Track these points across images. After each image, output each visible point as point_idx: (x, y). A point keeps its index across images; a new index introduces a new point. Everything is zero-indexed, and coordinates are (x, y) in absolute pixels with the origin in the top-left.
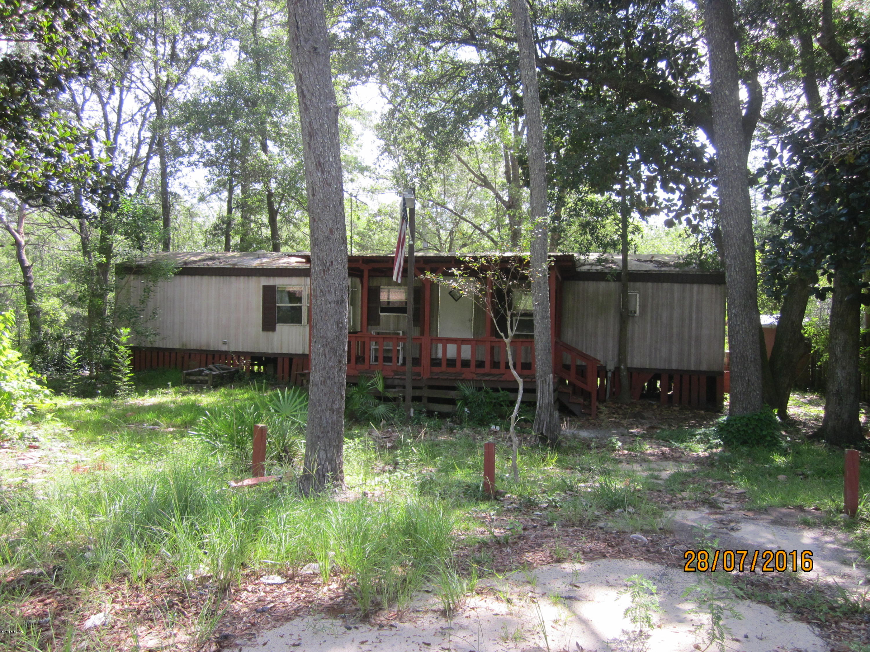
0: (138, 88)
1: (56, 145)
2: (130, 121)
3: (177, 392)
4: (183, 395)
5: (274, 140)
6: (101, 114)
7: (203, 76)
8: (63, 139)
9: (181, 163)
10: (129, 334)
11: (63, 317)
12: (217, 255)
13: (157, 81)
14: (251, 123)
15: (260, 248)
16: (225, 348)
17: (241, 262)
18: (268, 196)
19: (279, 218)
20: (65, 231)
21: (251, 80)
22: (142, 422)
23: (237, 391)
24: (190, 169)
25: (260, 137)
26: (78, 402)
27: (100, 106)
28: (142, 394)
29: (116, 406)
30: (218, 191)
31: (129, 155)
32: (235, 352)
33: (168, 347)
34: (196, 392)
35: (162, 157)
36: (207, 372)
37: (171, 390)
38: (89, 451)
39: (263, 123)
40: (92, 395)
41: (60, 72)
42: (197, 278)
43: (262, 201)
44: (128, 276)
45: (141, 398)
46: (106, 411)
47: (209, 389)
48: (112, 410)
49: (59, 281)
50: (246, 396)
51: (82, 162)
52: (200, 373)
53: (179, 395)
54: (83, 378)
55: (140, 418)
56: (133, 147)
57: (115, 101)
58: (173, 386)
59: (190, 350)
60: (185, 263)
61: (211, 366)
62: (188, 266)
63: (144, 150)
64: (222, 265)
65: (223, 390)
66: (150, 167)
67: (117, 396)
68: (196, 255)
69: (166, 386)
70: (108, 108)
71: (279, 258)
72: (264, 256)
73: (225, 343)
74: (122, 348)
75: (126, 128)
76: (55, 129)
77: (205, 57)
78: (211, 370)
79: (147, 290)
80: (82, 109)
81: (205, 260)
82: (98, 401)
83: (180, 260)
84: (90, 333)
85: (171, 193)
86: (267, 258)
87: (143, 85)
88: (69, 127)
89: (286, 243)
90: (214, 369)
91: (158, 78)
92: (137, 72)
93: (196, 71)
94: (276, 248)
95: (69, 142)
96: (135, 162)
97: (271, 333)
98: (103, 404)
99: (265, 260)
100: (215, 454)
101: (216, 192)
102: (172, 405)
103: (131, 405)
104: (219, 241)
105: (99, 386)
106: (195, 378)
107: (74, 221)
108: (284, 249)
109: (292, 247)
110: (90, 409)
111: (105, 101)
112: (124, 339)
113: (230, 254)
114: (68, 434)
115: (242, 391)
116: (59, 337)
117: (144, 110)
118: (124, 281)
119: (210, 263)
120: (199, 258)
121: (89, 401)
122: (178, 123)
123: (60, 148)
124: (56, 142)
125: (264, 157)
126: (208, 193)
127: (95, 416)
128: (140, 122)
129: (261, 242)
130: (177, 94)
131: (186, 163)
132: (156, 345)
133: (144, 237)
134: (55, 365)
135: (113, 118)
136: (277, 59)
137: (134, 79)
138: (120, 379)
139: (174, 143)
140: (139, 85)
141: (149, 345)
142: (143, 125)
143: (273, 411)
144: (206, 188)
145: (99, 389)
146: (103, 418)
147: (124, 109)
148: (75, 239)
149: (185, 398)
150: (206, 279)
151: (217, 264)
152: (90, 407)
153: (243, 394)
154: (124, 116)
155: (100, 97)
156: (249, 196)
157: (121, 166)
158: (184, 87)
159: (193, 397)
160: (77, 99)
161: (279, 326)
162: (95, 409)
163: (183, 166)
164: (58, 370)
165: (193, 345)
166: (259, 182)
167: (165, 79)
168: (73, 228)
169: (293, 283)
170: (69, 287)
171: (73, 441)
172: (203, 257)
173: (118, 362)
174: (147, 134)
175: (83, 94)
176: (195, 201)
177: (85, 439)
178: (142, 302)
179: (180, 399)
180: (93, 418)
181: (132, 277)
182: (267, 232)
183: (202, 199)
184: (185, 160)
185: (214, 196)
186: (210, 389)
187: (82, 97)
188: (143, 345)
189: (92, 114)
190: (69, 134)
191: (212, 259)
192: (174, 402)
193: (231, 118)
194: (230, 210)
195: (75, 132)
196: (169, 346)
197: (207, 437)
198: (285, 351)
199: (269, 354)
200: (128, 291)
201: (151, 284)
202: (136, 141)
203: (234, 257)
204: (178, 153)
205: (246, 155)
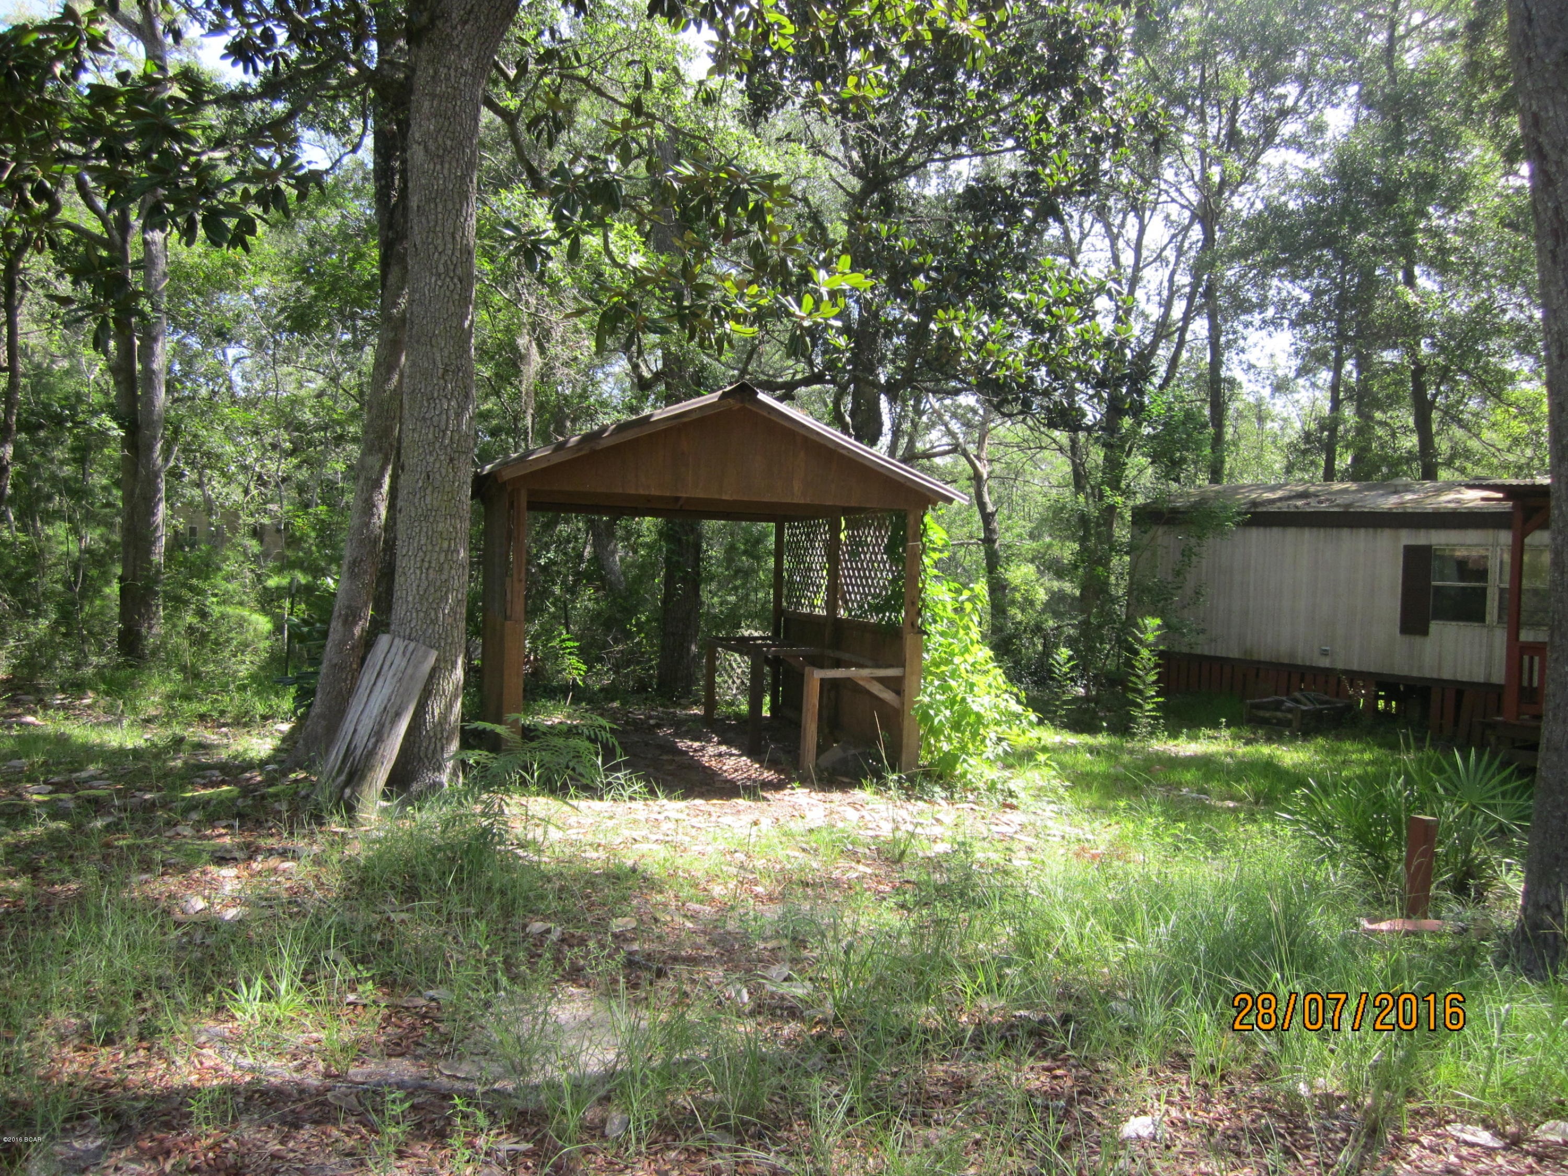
0: (1173, 201)
1: (1049, 312)
2: (1155, 260)
3: (1235, 737)
4: (1246, 744)
5: (1431, 263)
6: (1109, 254)
7: (1285, 163)
8: (1059, 301)
9: (1247, 325)
10: (1159, 628)
11: (1041, 596)
12: (1312, 489)
13: (1203, 184)
14: (1385, 234)
15: (1397, 475)
16: (1325, 663)
17: (1361, 500)
18: (1414, 372)
19: (1435, 415)
20: (1047, 453)
21: (1385, 154)
22: (1178, 785)
23: (1347, 745)
24: (1264, 333)
25: (1402, 260)
26: (1071, 738)
27: (1107, 241)
28: (1174, 735)
29: (1131, 752)
30: (1310, 371)
31: (1153, 318)
32: (1346, 672)
33: (1218, 654)
34: (1269, 740)
35: (1212, 318)
36: (1289, 704)
37: (1225, 733)
38: (1096, 824)
39: (1409, 231)
40: (1093, 730)
41: (1057, 191)
42: (1276, 532)
43: (1401, 383)
44: (1155, 528)
45: (1171, 743)
46: (1117, 758)
47: (1293, 738)
48: (1126, 758)
49: (1032, 536)
50: (1367, 756)
51: (1087, 336)
52: (1278, 706)
53: (1240, 743)
54: (1076, 699)
55: (1175, 776)
56: (1160, 305)
57: (1131, 231)
58: (1228, 726)
59: (1259, 662)
60: (1254, 504)
61: (1297, 695)
62: (1260, 510)
63: (1179, 309)
64: (1324, 507)
65: (1320, 741)
66: (1189, 336)
67: (1135, 734)
68: (1273, 489)
69: (1216, 726)
70: (1121, 244)
71: (1439, 491)
72: (1407, 489)
73: (1325, 653)
74: (1145, 653)
75: (1147, 273)
76: (1046, 286)
77: (1289, 128)
78: (1297, 701)
79: (1187, 553)
80: (1079, 251)
81: (1289, 498)
82: (1102, 740)
83: (1243, 498)
84: (1086, 623)
85: (1225, 380)
86: (1414, 492)
87: (1181, 194)
88: (1066, 281)
89: (1449, 463)
90: (1303, 700)
91: (1205, 178)
92: (1169, 174)
93: (1272, 157)
94: (1429, 473)
95: (1067, 304)
96: (1162, 329)
97: (1418, 640)
98: (1110, 746)
99: (1409, 497)
100: (1323, 861)
101: (1307, 373)
102: (1228, 760)
103: (1157, 753)
104: (1312, 463)
105: (1101, 714)
106: (1267, 714)
107: (1062, 436)
108: (1444, 475)
109: (1462, 470)
110: (1091, 752)
111: (1115, 230)
112: (1150, 637)
113: (1337, 486)
114: (1061, 791)
115: (1358, 746)
116: (1038, 629)
117: (1180, 238)
118: (1147, 537)
119: (1300, 503)
120: (1279, 494)
121: (1085, 739)
122: (1241, 254)
123: (1053, 315)
124: (1048, 307)
125: (1411, 298)
126: (1292, 375)
127: (1100, 766)
128: (1172, 260)
129: (1400, 461)
130: (1238, 202)
131: (1257, 323)
132: (1198, 651)
133: (1183, 460)
134: (1031, 674)
135: (1127, 258)
136: (1438, 105)
137: (1163, 186)
138: (1140, 706)
139: (1233, 290)
140: (1174, 194)
141: (1185, 650)
142: (1177, 263)
143: (1441, 791)
144: (1287, 366)
145: (1102, 719)
146: (1112, 770)
147: (1145, 242)
148: (1062, 466)
149: (1249, 749)
150: (1291, 534)
151: (1314, 506)
152: (1091, 750)
153: (1362, 751)
154: (1145, 253)
155: (1108, 226)
156: (1374, 376)
157: (1138, 338)
158: (1250, 188)
159: (1266, 750)
160: (1072, 235)
161: (1435, 626)
162: (1098, 753)
163: (1251, 329)
164: (1035, 682)
165: (1263, 654)
166: (1394, 346)
167: (1216, 179)
168: (1061, 449)
169: (1468, 542)
170: (1049, 546)
171: (1068, 805)
172: (1287, 493)
173: (1138, 677)
174: (1183, 280)
175: (1081, 225)
176: (1267, 392)
177: (1087, 803)
178: (1178, 573)
179: (1242, 750)
180: (1096, 769)
181: (1160, 531)
182: (1410, 442)
183: (1281, 386)
184: (1257, 318)
185: (1301, 381)
186: (1296, 737)
187: (1077, 230)
188: (1177, 649)
189: (1093, 256)
190: (1066, 292)
191: (1304, 495)
192: (1230, 755)
193: (1345, 231)
194: (1336, 404)
195: (1076, 287)
196: (1221, 652)
197: (1311, 827)
198: (1447, 675)
199: (1413, 678)
200: (1154, 554)
201: (1193, 541)
202: (1165, 293)
203: (1345, 491)
204: (1242, 307)
205: (1370, 299)
